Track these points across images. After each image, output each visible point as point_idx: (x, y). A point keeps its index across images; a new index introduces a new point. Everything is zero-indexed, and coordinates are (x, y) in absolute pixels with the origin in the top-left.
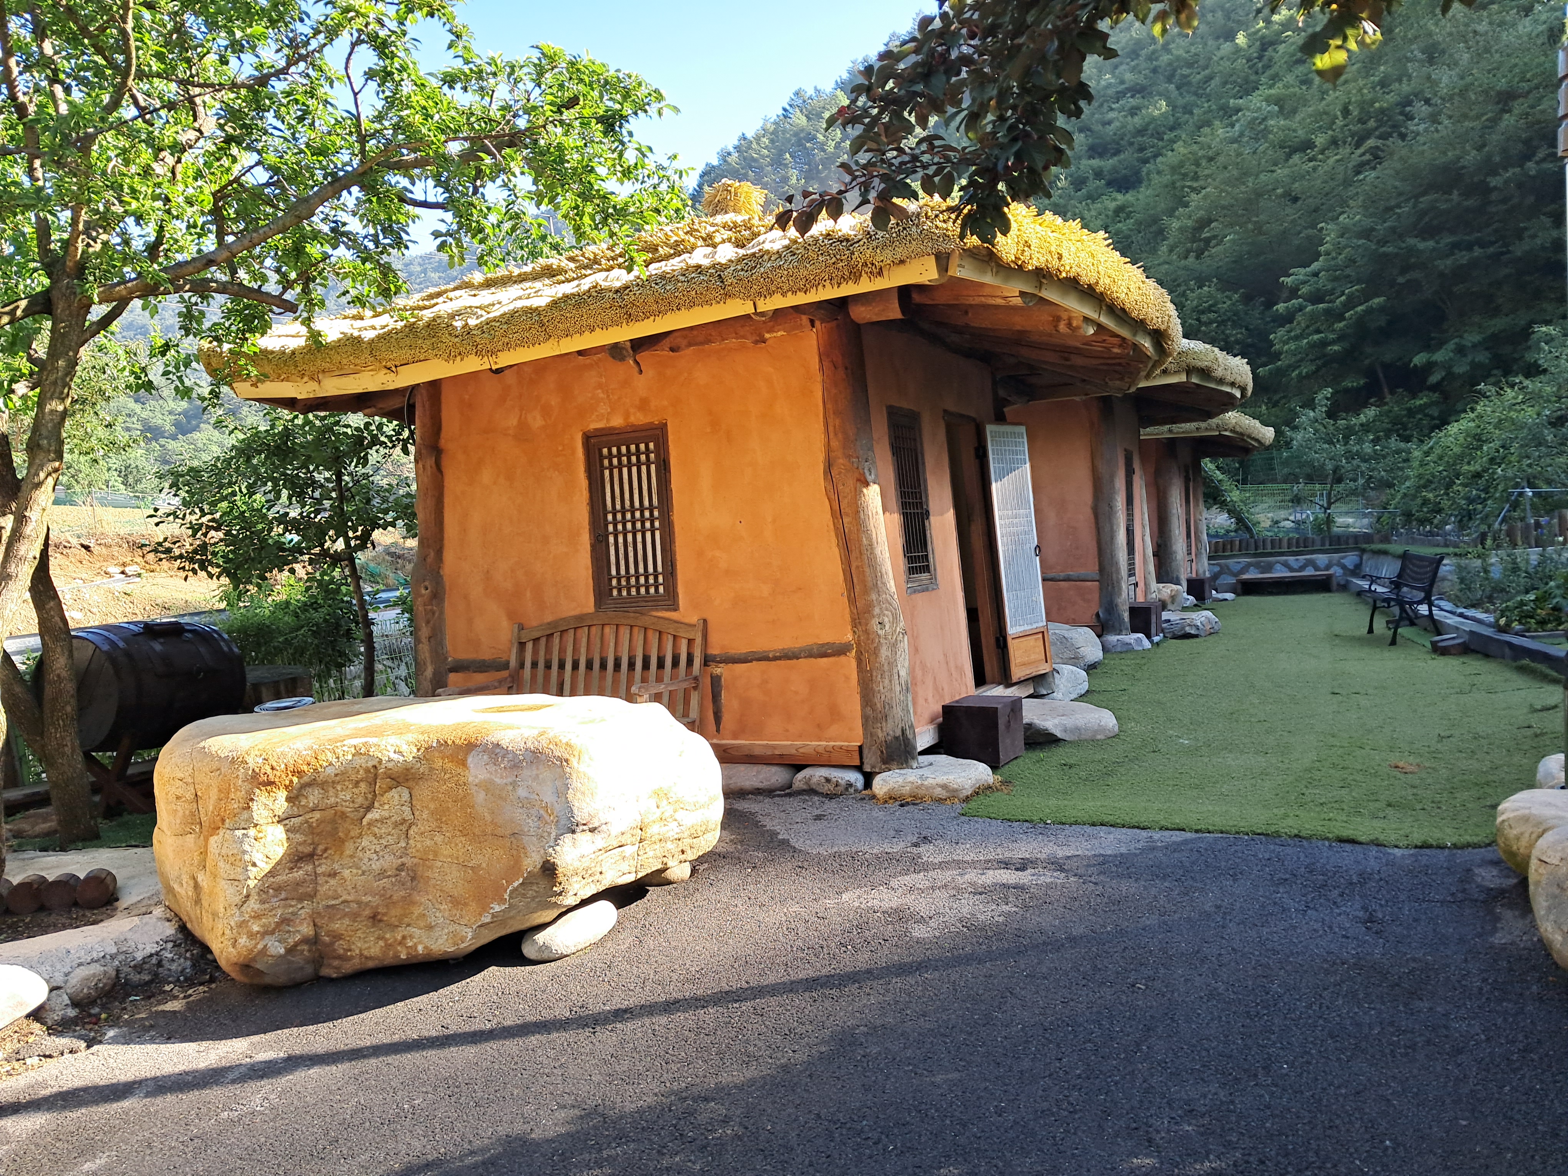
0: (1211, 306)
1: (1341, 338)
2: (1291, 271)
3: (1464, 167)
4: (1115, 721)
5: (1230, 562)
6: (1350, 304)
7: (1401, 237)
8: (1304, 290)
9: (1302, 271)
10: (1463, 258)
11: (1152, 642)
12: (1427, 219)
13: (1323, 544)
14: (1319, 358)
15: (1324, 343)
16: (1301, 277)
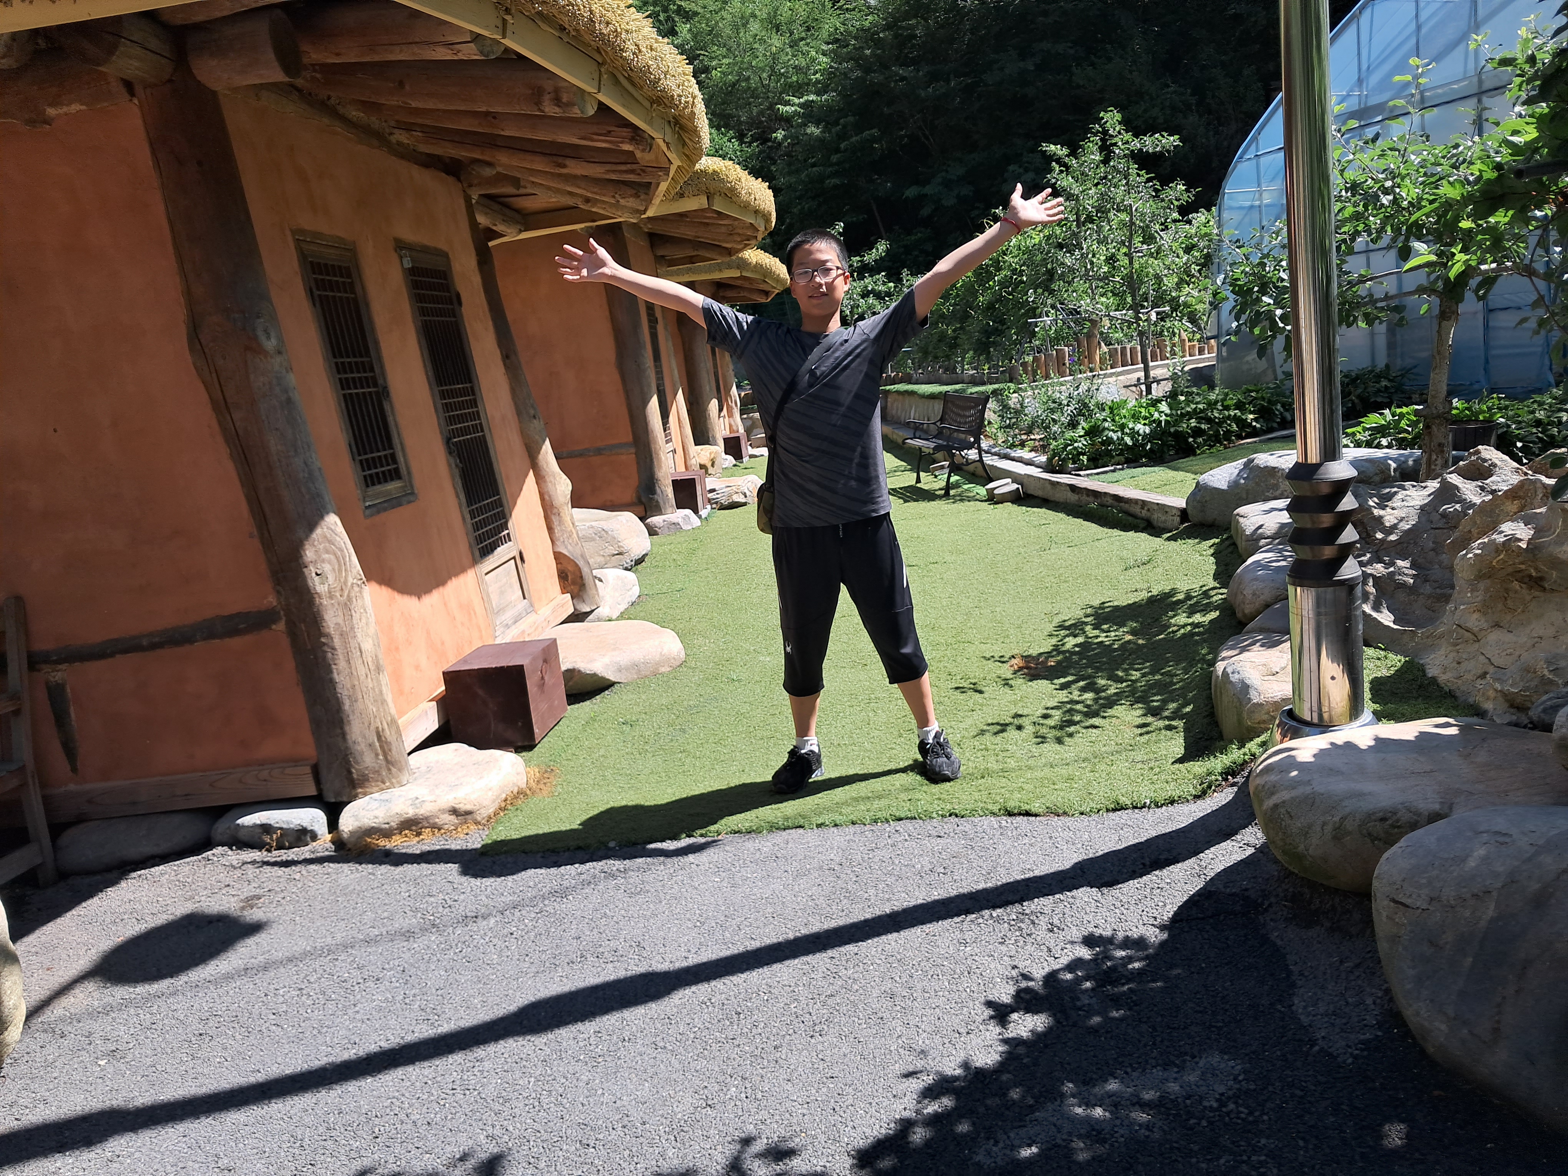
1: (836, 173)
4: (680, 645)
11: (700, 517)
15: (823, 177)
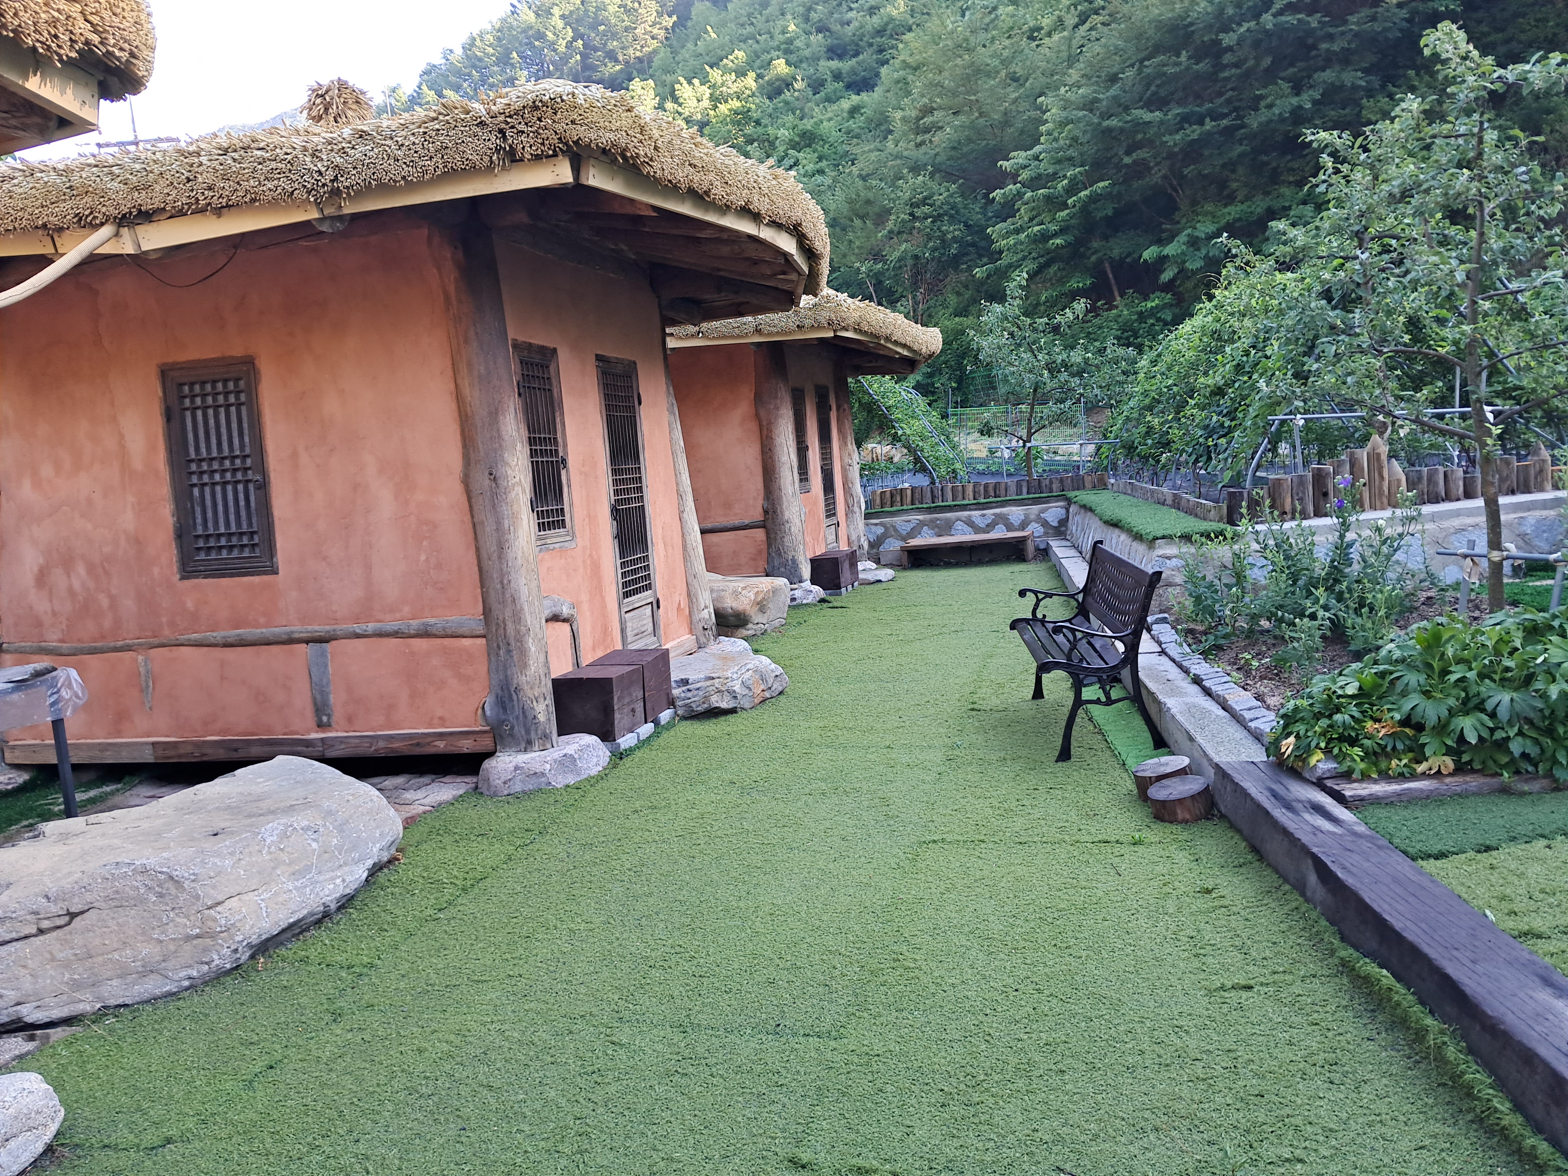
0: (925, 198)
1: (1062, 231)
2: (1012, 154)
3: (1191, 24)
5: (898, 520)
6: (1071, 190)
7: (1127, 109)
8: (1025, 175)
9: (1023, 154)
10: (1194, 132)
12: (1153, 88)
13: (1019, 493)
14: (1042, 256)
15: (1045, 237)
16: (1021, 161)
